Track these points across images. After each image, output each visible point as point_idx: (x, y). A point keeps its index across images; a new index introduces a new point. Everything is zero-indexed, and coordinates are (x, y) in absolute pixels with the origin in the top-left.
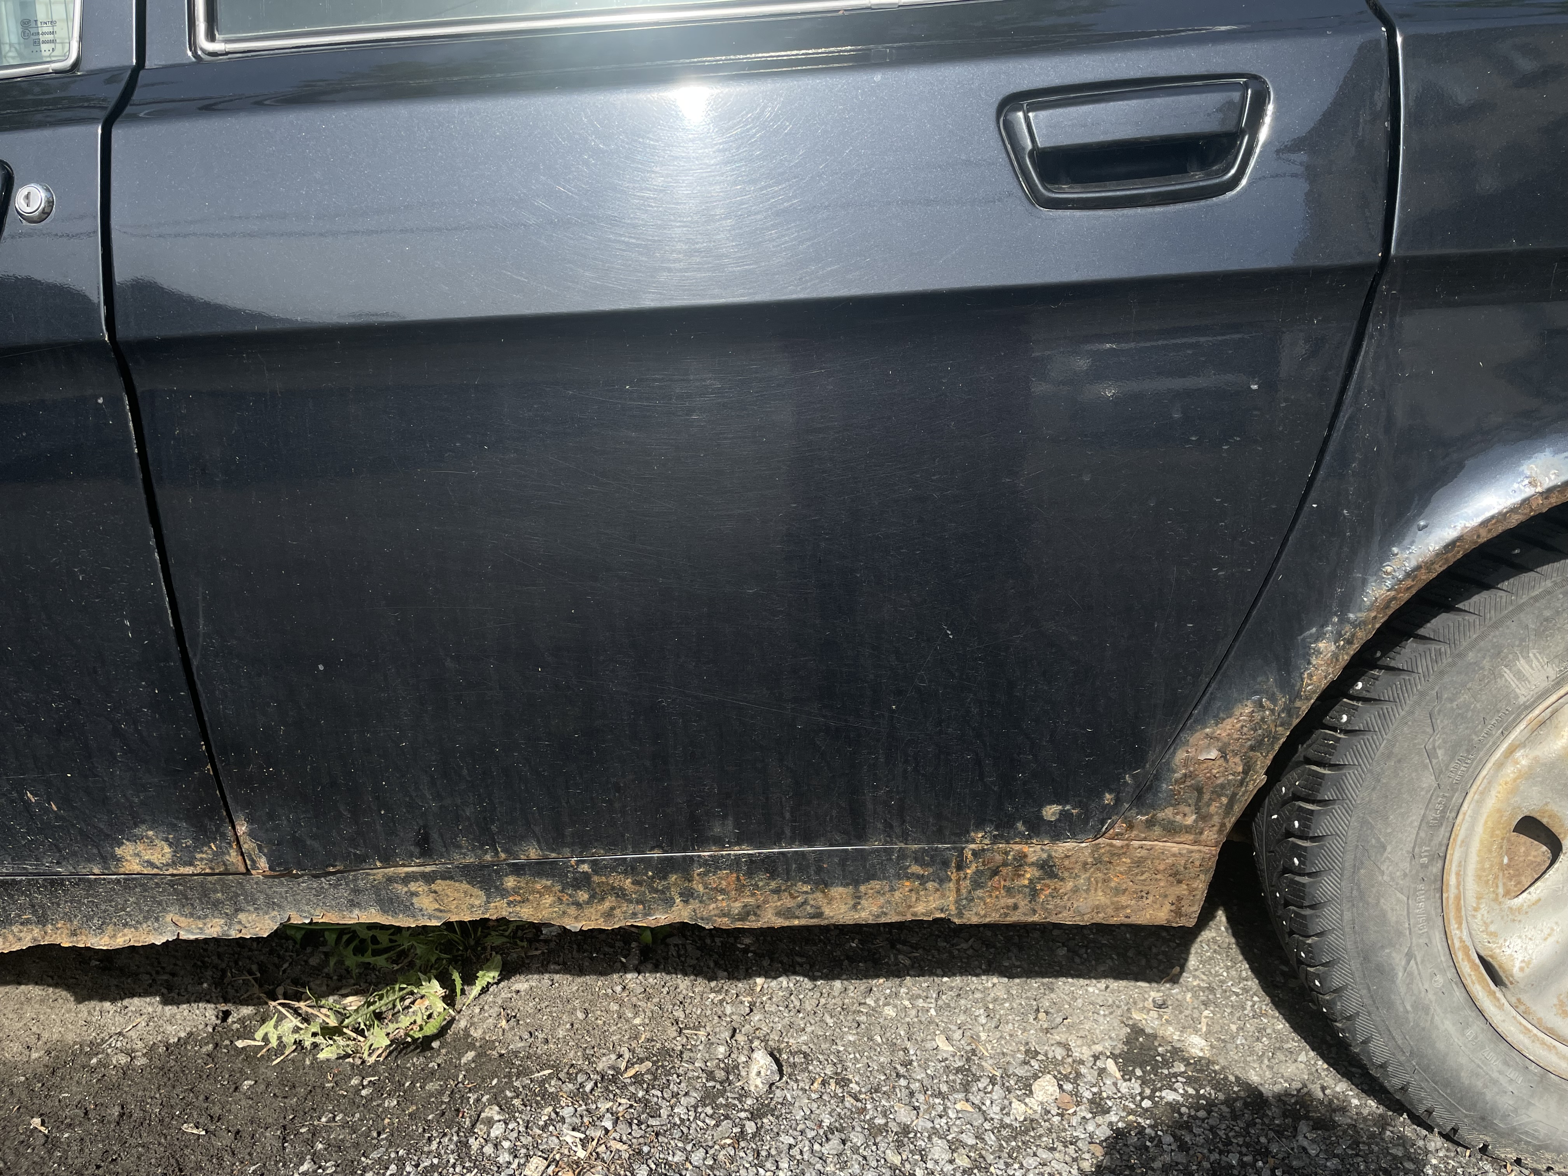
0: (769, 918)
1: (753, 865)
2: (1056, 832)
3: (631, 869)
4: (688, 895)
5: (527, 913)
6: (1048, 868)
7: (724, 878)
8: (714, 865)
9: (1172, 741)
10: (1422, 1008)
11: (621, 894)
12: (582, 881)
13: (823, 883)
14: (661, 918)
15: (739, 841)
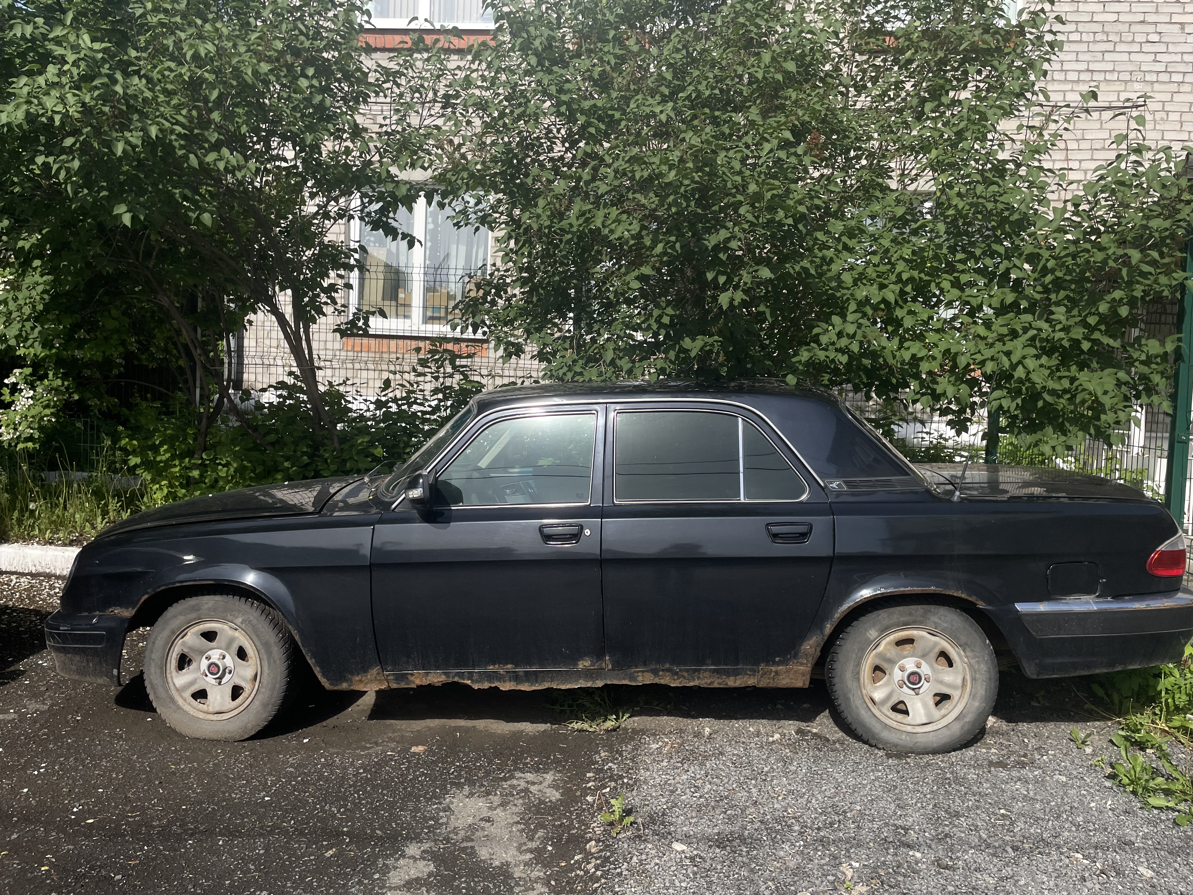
0: (716, 685)
1: (714, 671)
2: (779, 664)
3: (687, 671)
4: (699, 678)
5: (662, 682)
6: (777, 673)
7: (707, 674)
8: (705, 670)
9: (801, 645)
10: (857, 708)
11: (684, 677)
12: (676, 673)
13: (728, 676)
14: (692, 684)
15: (712, 664)
